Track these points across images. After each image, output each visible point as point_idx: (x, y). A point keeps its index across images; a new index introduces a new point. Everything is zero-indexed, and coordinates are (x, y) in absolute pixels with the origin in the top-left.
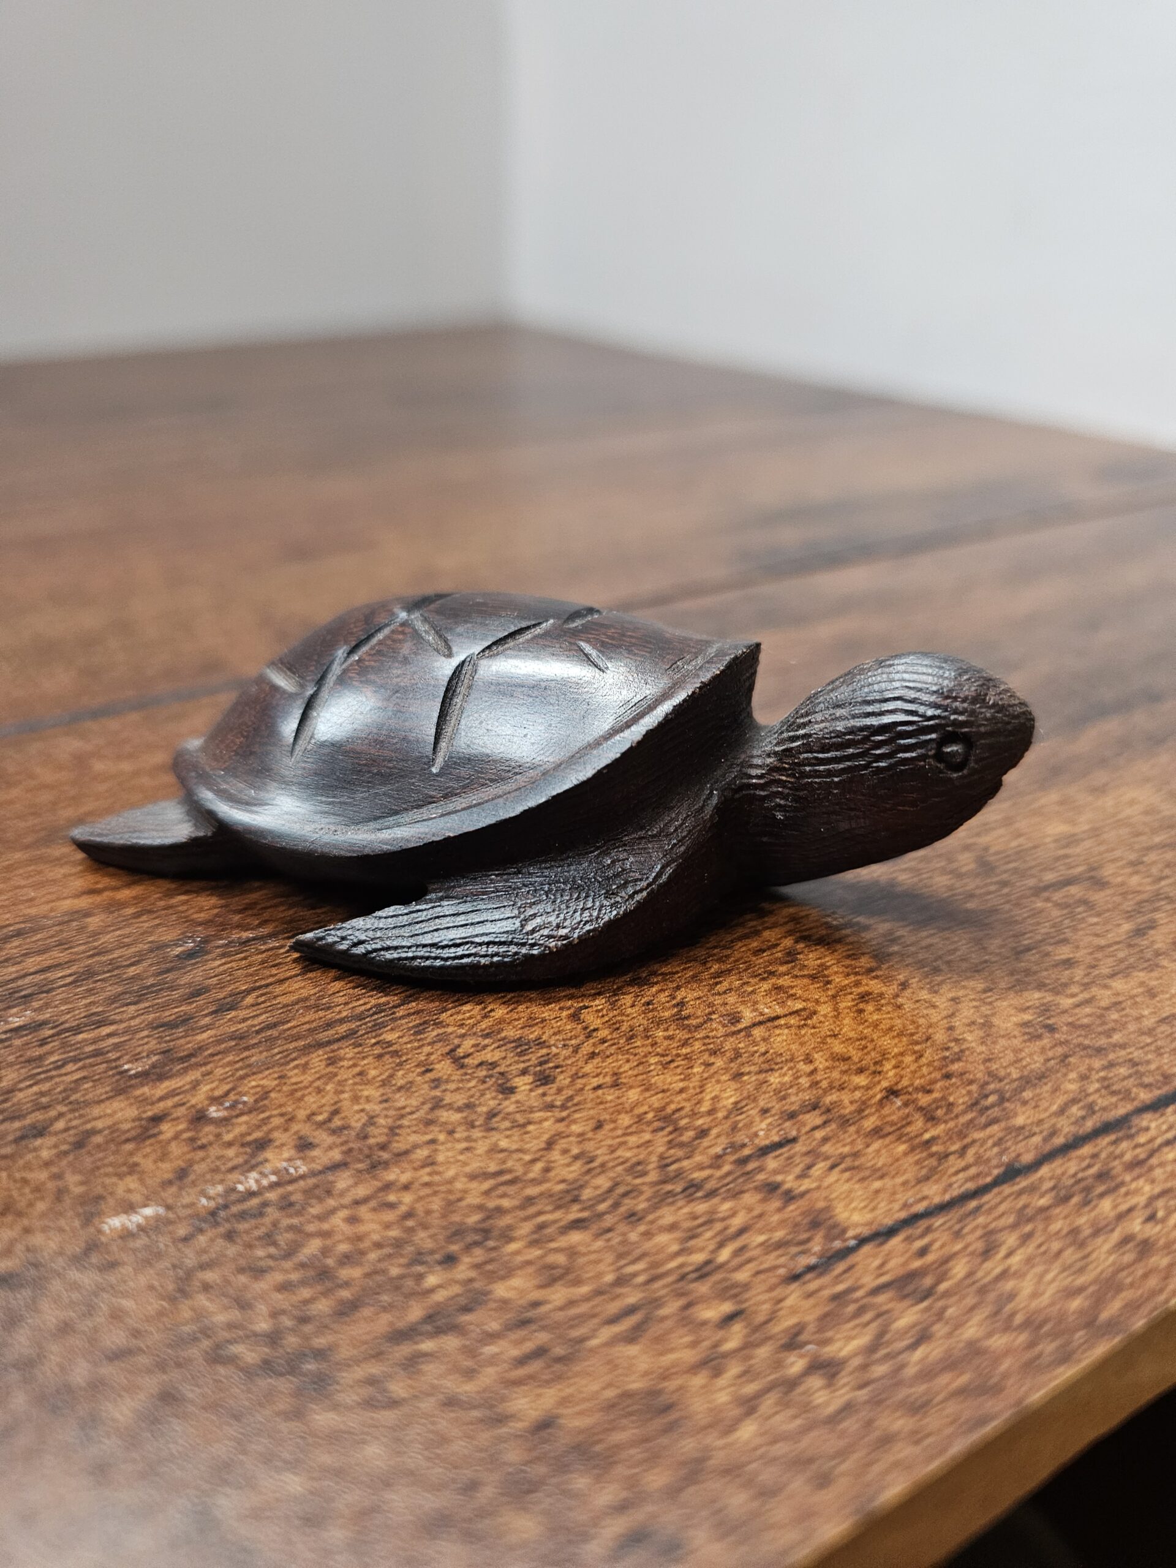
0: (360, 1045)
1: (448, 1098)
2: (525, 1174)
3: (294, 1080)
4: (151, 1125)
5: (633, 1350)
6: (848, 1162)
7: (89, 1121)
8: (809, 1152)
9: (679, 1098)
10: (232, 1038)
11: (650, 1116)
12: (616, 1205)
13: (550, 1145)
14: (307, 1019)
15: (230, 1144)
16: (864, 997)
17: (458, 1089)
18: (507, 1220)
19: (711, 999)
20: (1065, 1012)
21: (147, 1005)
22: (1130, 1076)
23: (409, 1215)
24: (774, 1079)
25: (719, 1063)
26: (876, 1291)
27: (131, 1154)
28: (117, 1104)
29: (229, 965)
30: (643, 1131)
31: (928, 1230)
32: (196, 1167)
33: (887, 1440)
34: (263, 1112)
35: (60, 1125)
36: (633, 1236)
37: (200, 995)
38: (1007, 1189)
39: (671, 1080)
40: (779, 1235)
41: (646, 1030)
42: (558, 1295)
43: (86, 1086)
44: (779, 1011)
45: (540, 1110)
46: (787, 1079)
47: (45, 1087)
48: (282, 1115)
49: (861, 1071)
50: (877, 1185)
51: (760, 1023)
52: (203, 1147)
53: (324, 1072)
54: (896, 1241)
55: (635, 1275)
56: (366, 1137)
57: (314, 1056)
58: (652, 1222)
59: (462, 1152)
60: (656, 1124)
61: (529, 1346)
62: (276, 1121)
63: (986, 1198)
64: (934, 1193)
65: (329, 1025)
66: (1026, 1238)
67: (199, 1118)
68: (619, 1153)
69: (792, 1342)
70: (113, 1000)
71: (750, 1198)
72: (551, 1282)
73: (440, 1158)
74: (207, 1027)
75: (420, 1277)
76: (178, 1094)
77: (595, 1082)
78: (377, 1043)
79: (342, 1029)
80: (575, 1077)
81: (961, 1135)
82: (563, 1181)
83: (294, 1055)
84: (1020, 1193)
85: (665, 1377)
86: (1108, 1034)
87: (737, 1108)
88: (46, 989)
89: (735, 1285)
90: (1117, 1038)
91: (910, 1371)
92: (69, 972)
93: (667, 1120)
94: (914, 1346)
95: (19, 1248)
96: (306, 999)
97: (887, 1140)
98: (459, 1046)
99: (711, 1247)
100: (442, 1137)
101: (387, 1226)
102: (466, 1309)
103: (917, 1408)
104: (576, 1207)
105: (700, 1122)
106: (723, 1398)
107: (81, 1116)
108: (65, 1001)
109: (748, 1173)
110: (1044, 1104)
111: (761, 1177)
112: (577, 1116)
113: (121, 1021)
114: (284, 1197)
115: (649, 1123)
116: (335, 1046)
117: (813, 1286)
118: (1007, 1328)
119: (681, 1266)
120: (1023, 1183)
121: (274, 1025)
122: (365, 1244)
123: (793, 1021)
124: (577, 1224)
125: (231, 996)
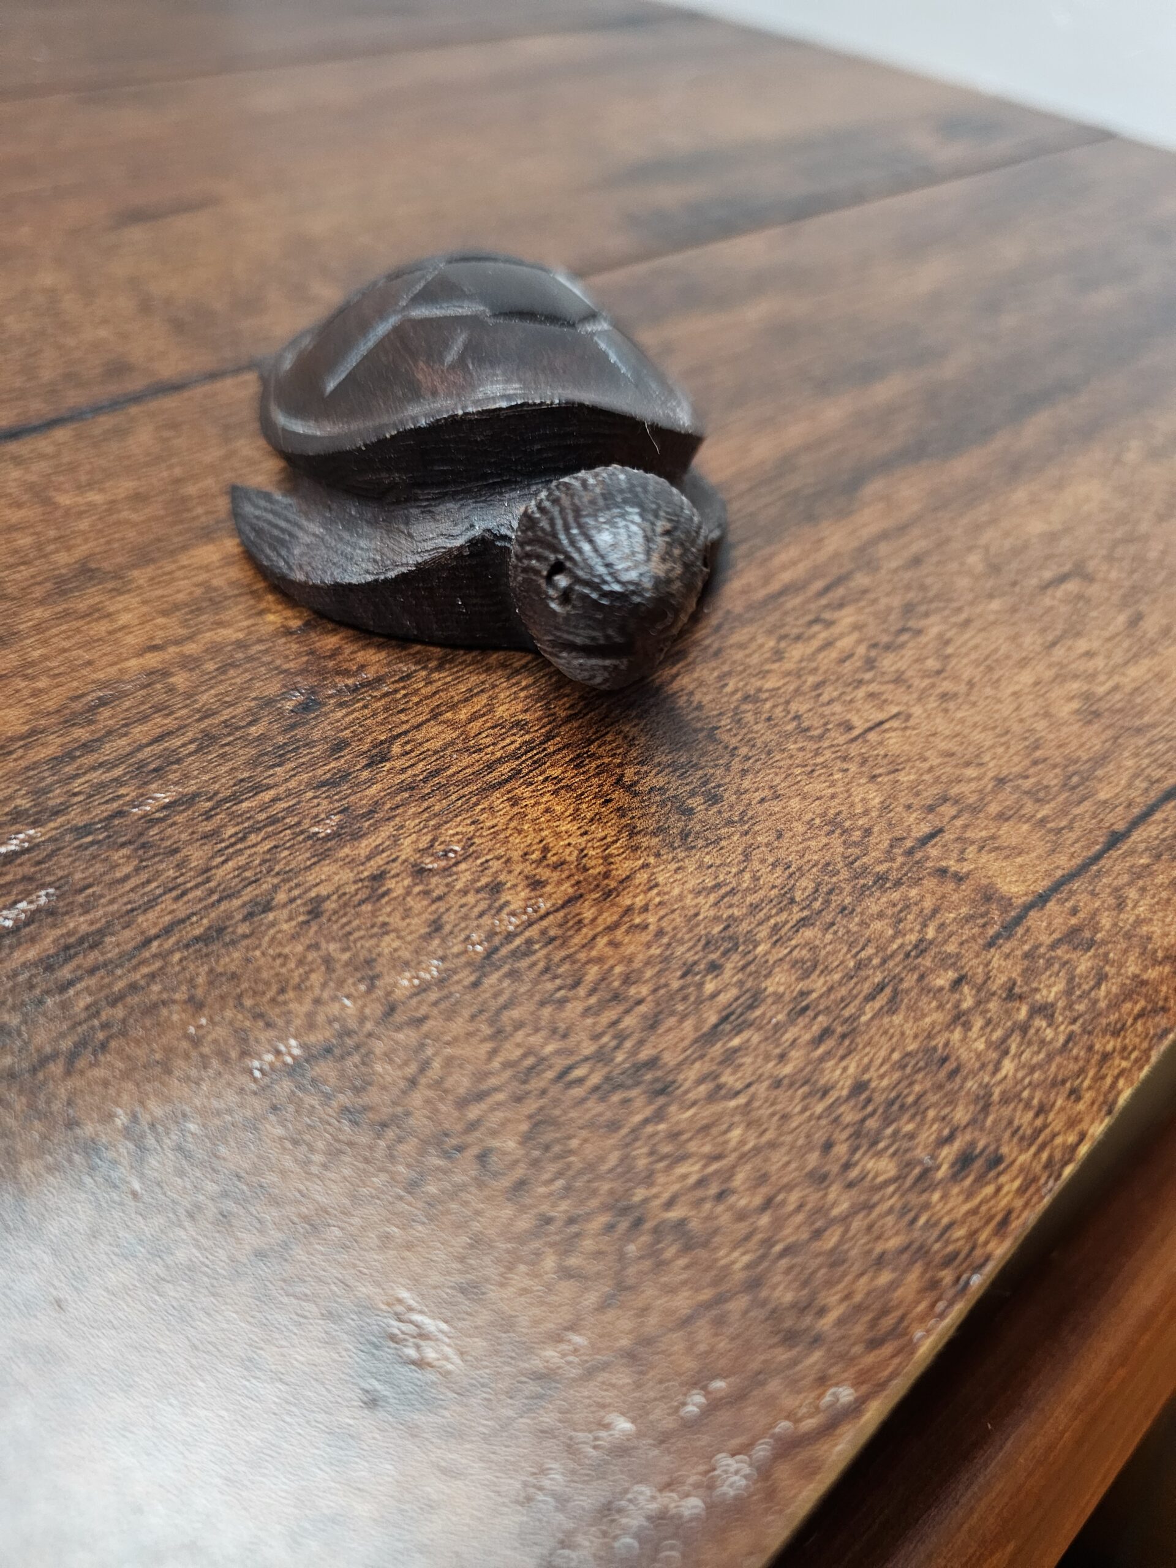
0: (531, 784)
1: (640, 825)
2: (739, 884)
3: (489, 824)
4: (376, 885)
5: (897, 1019)
6: (990, 844)
7: (310, 889)
8: (957, 839)
9: (833, 803)
10: (402, 790)
11: (817, 821)
12: (827, 902)
13: (747, 856)
14: (464, 764)
15: (465, 892)
16: (944, 697)
17: (643, 815)
18: (744, 927)
19: (820, 710)
20: (1100, 699)
21: (293, 765)
22: (1167, 752)
23: (660, 933)
24: (902, 777)
25: (853, 768)
26: (1053, 947)
27: (374, 913)
28: (326, 869)
29: (351, 717)
30: (818, 835)
31: (1072, 893)
32: (445, 918)
33: (1106, 1057)
34: (477, 858)
35: (281, 897)
36: (853, 927)
37: (341, 749)
38: (1114, 854)
39: (817, 787)
40: (964, 910)
41: (779, 744)
42: (818, 984)
43: (283, 855)
44: (881, 716)
45: (724, 827)
46: (912, 777)
47: (241, 860)
48: (498, 858)
49: (968, 764)
50: (1019, 860)
51: (871, 729)
52: (439, 898)
53: (512, 813)
54: (1052, 905)
55: (870, 959)
56: (586, 869)
57: (493, 798)
58: (862, 913)
59: (676, 871)
60: (827, 828)
61: (816, 1029)
62: (496, 865)
63: (1102, 862)
64: (1064, 863)
65: (490, 767)
66: (1143, 890)
67: (420, 872)
68: (807, 857)
69: (1011, 994)
70: (253, 763)
71: (930, 883)
72: (806, 975)
73: (661, 879)
74: (371, 782)
75: (700, 985)
76: (383, 851)
77: (758, 796)
78: (546, 780)
79: (505, 769)
80: (739, 793)
81: (1064, 812)
82: (774, 887)
83: (474, 799)
84: (1124, 856)
85: (930, 1037)
86: (1140, 714)
87: (885, 808)
88: (173, 759)
89: (949, 956)
90: (1146, 719)
91: (1103, 1004)
92: (186, 739)
93: (834, 824)
94: (1098, 985)
95: (320, 1019)
96: (452, 743)
97: (1011, 822)
98: (623, 775)
99: (918, 928)
100: (652, 860)
101: (648, 945)
102: (751, 1007)
103: (1117, 1031)
104: (795, 909)
105: (860, 822)
106: (980, 1045)
107: (298, 885)
108: (204, 770)
109: (917, 862)
110: (1115, 780)
111: (929, 864)
112: (757, 828)
113: (276, 785)
114: (543, 932)
115: (820, 828)
116: (508, 787)
117: (1006, 948)
118: (1156, 963)
119: (901, 946)
120: (1124, 847)
121: (437, 772)
122: (636, 965)
123: (895, 724)
124: (803, 922)
125: (374, 747)
